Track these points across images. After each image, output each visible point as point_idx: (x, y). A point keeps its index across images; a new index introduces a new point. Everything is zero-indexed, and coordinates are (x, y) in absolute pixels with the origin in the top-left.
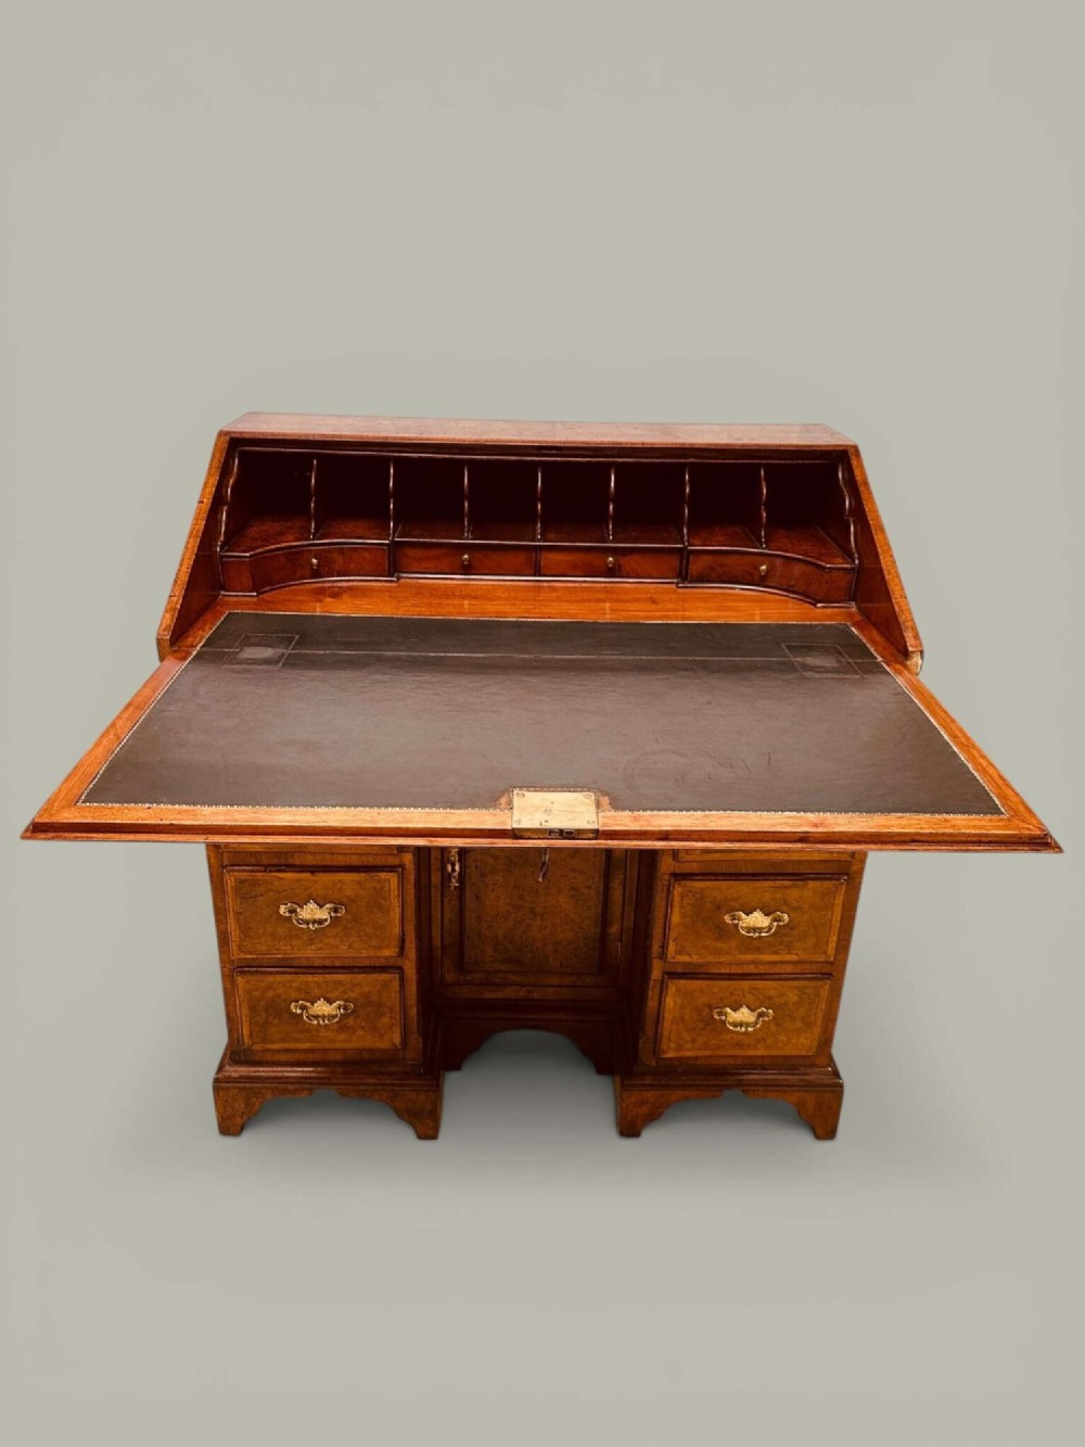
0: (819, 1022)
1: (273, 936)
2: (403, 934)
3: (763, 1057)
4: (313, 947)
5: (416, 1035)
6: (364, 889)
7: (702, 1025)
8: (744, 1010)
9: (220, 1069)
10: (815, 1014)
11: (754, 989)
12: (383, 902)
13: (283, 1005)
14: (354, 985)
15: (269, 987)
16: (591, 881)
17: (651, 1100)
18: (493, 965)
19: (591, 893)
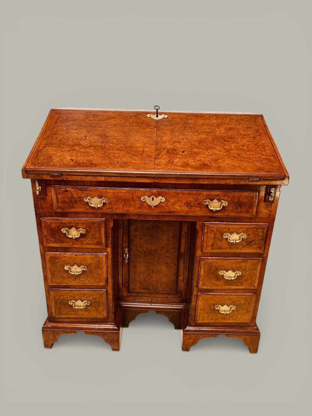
0: (252, 310)
1: (62, 277)
2: (107, 277)
3: (232, 323)
4: (76, 281)
5: (112, 313)
6: (93, 261)
7: (211, 311)
8: (226, 306)
9: (45, 324)
10: (250, 308)
11: (229, 298)
12: (100, 265)
13: (66, 302)
14: (90, 295)
15: (61, 295)
16: (173, 261)
17: (193, 338)
18: (139, 290)
19: (173, 265)
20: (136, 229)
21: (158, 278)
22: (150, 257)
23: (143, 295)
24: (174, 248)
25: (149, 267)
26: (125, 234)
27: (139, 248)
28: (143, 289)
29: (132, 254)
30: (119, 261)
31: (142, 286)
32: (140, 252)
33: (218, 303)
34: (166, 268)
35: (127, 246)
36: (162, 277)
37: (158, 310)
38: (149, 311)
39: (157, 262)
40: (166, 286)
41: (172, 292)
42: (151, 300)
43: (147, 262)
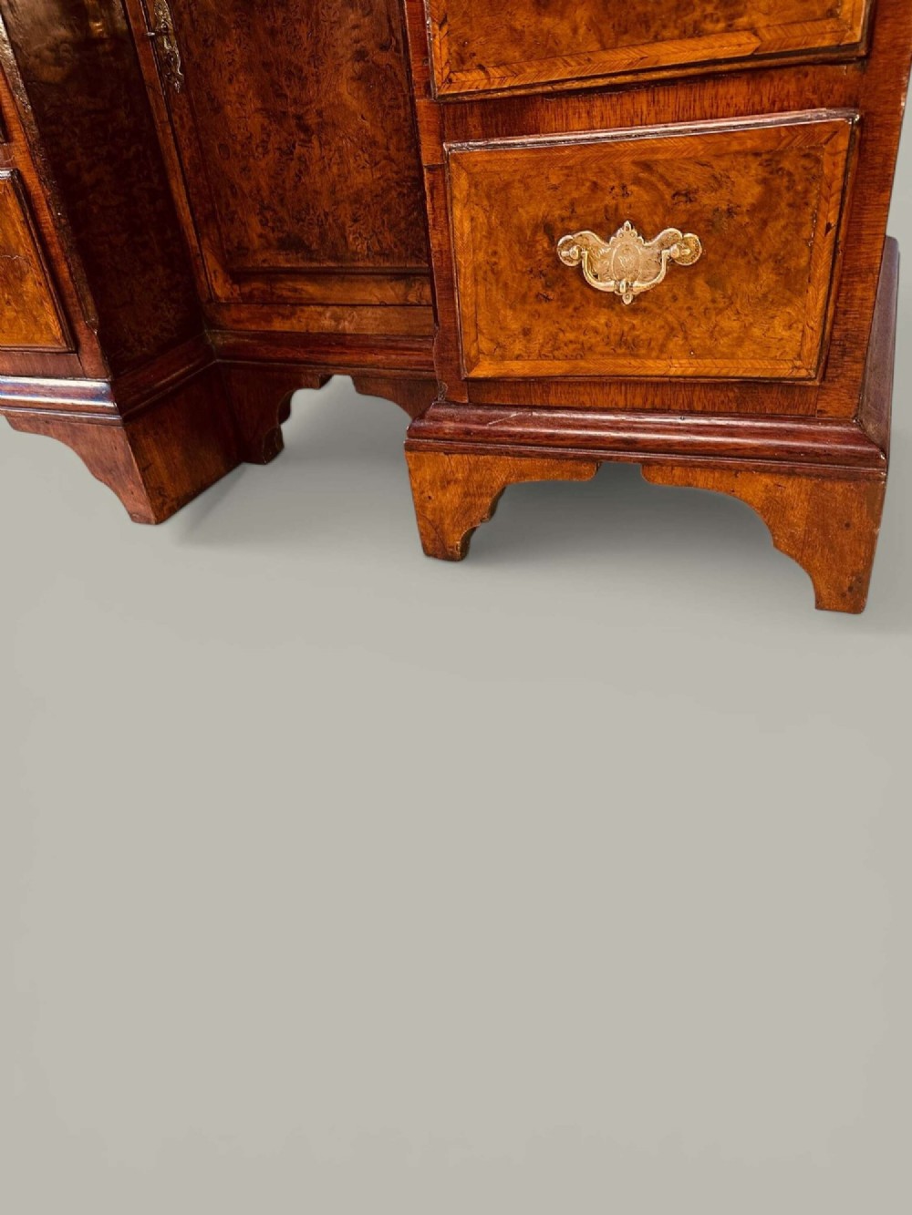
16: (387, 31)
17: (460, 476)
18: (267, 255)
19: (393, 62)
22: (268, 24)
23: (295, 290)
25: (278, 96)
28: (282, 245)
30: (147, 83)
31: (273, 230)
33: (574, 219)
34: (362, 92)
36: (352, 159)
39: (307, 53)
40: (383, 222)
41: (417, 256)
42: (333, 323)
43: (264, 64)
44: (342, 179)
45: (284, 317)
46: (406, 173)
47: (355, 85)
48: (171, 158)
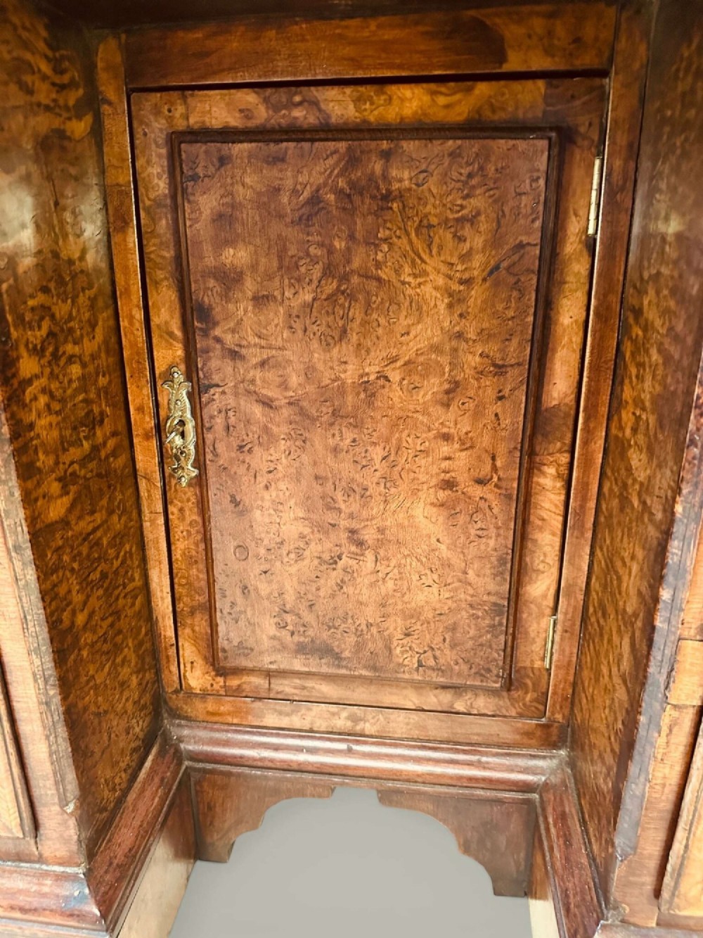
16: (488, 467)
18: (278, 657)
19: (489, 496)
20: (224, 219)
21: (390, 584)
22: (331, 442)
23: (304, 688)
24: (500, 370)
25: (329, 508)
26: (160, 274)
27: (258, 374)
28: (301, 649)
29: (212, 417)
30: (140, 473)
31: (293, 634)
32: (267, 403)
34: (441, 519)
35: (183, 367)
36: (415, 577)
37: (390, 784)
38: (338, 790)
39: (378, 474)
40: (444, 640)
41: (482, 675)
42: (349, 724)
43: (317, 478)
44: (399, 594)
45: (280, 713)
46: (485, 598)
47: (435, 510)
48: (158, 549)
